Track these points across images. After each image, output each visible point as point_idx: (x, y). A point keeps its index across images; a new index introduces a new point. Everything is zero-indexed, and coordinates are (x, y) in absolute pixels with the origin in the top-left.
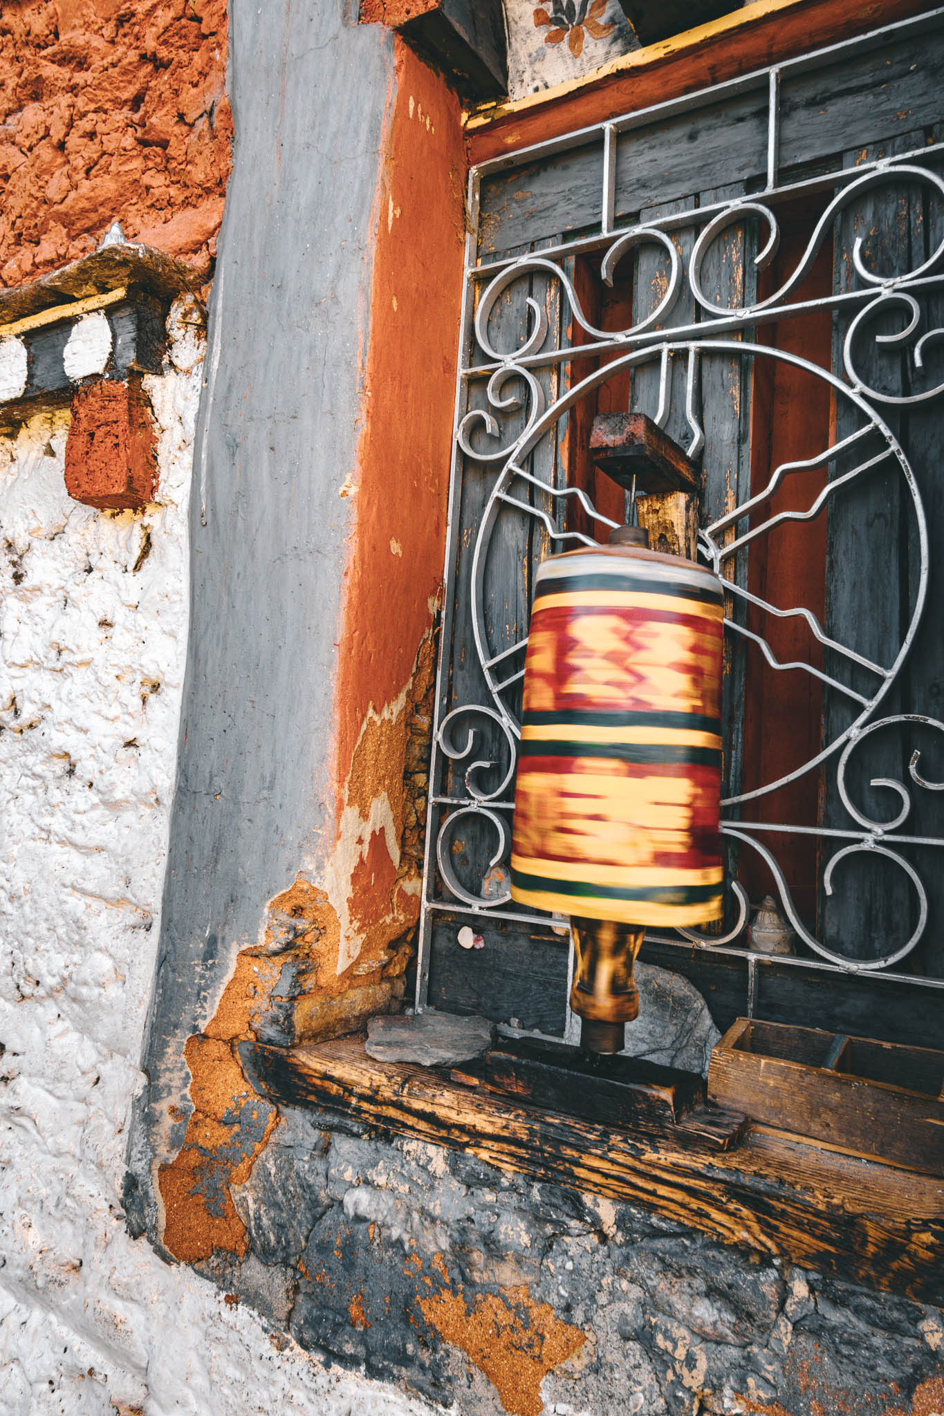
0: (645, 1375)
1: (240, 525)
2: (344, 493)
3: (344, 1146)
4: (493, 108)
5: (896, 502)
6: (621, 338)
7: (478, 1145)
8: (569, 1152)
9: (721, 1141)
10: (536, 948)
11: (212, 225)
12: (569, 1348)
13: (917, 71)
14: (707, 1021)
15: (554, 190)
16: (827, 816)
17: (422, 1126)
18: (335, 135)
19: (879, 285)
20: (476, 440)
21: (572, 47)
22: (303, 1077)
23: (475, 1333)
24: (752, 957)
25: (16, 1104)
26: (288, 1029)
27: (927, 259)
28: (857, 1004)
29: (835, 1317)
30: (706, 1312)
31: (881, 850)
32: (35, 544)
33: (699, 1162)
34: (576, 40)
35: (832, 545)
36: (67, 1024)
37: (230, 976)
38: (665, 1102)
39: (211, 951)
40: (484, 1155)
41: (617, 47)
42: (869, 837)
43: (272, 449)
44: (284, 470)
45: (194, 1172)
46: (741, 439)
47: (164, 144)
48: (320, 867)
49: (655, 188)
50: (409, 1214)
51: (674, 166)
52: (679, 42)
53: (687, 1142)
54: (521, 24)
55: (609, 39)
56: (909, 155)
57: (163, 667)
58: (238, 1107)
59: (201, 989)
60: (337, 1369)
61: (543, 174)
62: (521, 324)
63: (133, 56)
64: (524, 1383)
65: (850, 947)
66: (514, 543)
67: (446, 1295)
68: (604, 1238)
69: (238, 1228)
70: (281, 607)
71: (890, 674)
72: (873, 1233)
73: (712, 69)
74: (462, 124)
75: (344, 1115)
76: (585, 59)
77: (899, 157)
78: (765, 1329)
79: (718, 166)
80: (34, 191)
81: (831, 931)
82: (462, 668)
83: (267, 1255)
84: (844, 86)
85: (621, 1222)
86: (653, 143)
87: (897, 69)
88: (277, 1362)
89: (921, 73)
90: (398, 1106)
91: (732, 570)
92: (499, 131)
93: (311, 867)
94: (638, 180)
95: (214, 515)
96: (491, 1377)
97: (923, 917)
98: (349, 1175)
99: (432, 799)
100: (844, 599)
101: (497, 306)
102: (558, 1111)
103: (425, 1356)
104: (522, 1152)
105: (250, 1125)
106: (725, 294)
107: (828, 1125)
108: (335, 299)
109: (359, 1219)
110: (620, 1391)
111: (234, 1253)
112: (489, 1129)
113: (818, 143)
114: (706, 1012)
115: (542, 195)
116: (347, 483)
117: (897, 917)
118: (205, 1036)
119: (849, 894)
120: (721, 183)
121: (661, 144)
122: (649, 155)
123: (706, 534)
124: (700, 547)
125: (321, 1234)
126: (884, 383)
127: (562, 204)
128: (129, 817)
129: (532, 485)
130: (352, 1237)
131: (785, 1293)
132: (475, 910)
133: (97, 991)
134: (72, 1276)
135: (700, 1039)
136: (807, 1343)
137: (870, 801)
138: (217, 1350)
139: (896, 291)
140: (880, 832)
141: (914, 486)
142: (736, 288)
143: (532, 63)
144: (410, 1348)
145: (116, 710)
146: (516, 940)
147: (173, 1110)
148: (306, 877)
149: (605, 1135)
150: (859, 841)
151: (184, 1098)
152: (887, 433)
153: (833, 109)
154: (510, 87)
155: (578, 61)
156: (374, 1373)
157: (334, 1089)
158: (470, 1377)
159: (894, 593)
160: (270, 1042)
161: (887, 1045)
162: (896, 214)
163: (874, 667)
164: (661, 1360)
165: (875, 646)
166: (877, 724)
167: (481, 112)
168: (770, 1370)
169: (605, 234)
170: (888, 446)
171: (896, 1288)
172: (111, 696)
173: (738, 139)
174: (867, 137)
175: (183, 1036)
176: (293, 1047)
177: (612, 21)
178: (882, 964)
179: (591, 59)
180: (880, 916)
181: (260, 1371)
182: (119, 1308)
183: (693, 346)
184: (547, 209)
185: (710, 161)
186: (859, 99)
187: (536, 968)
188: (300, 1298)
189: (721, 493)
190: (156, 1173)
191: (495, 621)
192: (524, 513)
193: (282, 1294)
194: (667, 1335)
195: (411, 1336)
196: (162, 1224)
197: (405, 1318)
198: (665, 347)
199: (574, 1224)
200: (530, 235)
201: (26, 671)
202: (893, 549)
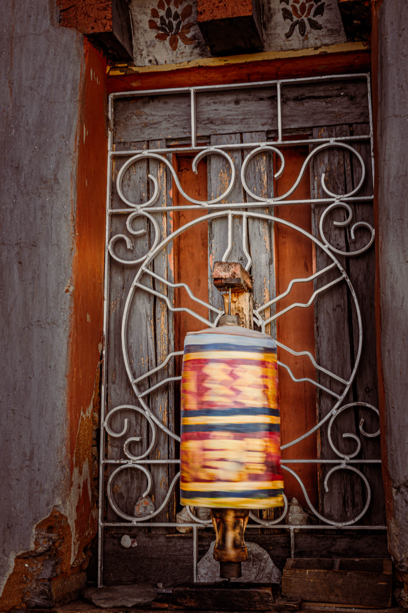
2: (67, 291)
4: (125, 67)
5: (346, 300)
6: (205, 205)
9: (296, 606)
10: (170, 542)
13: (344, 96)
14: (271, 564)
15: (159, 114)
16: (322, 453)
18: (50, 87)
19: (334, 198)
20: (117, 250)
21: (171, 44)
24: (292, 528)
26: (50, 598)
27: (353, 189)
28: (342, 544)
31: (350, 468)
34: (174, 42)
35: (317, 318)
37: (11, 571)
38: (268, 594)
41: (197, 51)
42: (343, 462)
43: (20, 263)
44: (29, 275)
46: (271, 262)
48: (64, 503)
49: (218, 125)
51: (228, 116)
52: (232, 61)
53: (280, 610)
54: (141, 25)
55: (193, 45)
56: (343, 138)
61: (151, 103)
62: (143, 187)
65: (336, 517)
66: (144, 311)
70: (30, 355)
71: (349, 383)
73: (248, 75)
74: (107, 72)
76: (179, 52)
77: (339, 138)
79: (251, 121)
81: (327, 510)
82: (114, 383)
84: (311, 95)
86: (216, 101)
87: (335, 92)
89: (346, 98)
91: (269, 330)
92: (129, 79)
93: (60, 503)
94: (208, 119)
97: (369, 497)
99: (102, 462)
100: (324, 345)
101: (127, 173)
106: (259, 188)
107: (338, 595)
108: (56, 180)
113: (301, 120)
114: (270, 560)
115: (152, 115)
116: (68, 285)
117: (357, 499)
119: (334, 491)
120: (254, 130)
121: (220, 102)
122: (214, 107)
123: (257, 312)
124: (255, 319)
126: (337, 242)
127: (164, 122)
129: (154, 279)
132: (134, 524)
135: (269, 573)
137: (341, 445)
139: (341, 201)
140: (348, 459)
141: (354, 295)
142: (264, 185)
143: (147, 47)
146: (157, 539)
148: (58, 509)
150: (339, 464)
152: (341, 268)
153: (308, 104)
154: (134, 56)
155: (175, 53)
159: (347, 343)
160: (37, 606)
161: (357, 560)
162: (339, 163)
163: (342, 380)
165: (340, 369)
166: (344, 407)
167: (118, 67)
169: (194, 147)
170: (341, 274)
173: (261, 109)
174: (323, 123)
176: (53, 607)
177: (194, 38)
178: (352, 522)
179: (182, 53)
180: (349, 500)
183: (245, 214)
184: (156, 123)
185: (247, 117)
186: (318, 103)
187: (171, 553)
189: (262, 290)
191: (134, 355)
192: (149, 294)
198: (230, 213)
200: (146, 137)
202: (346, 323)
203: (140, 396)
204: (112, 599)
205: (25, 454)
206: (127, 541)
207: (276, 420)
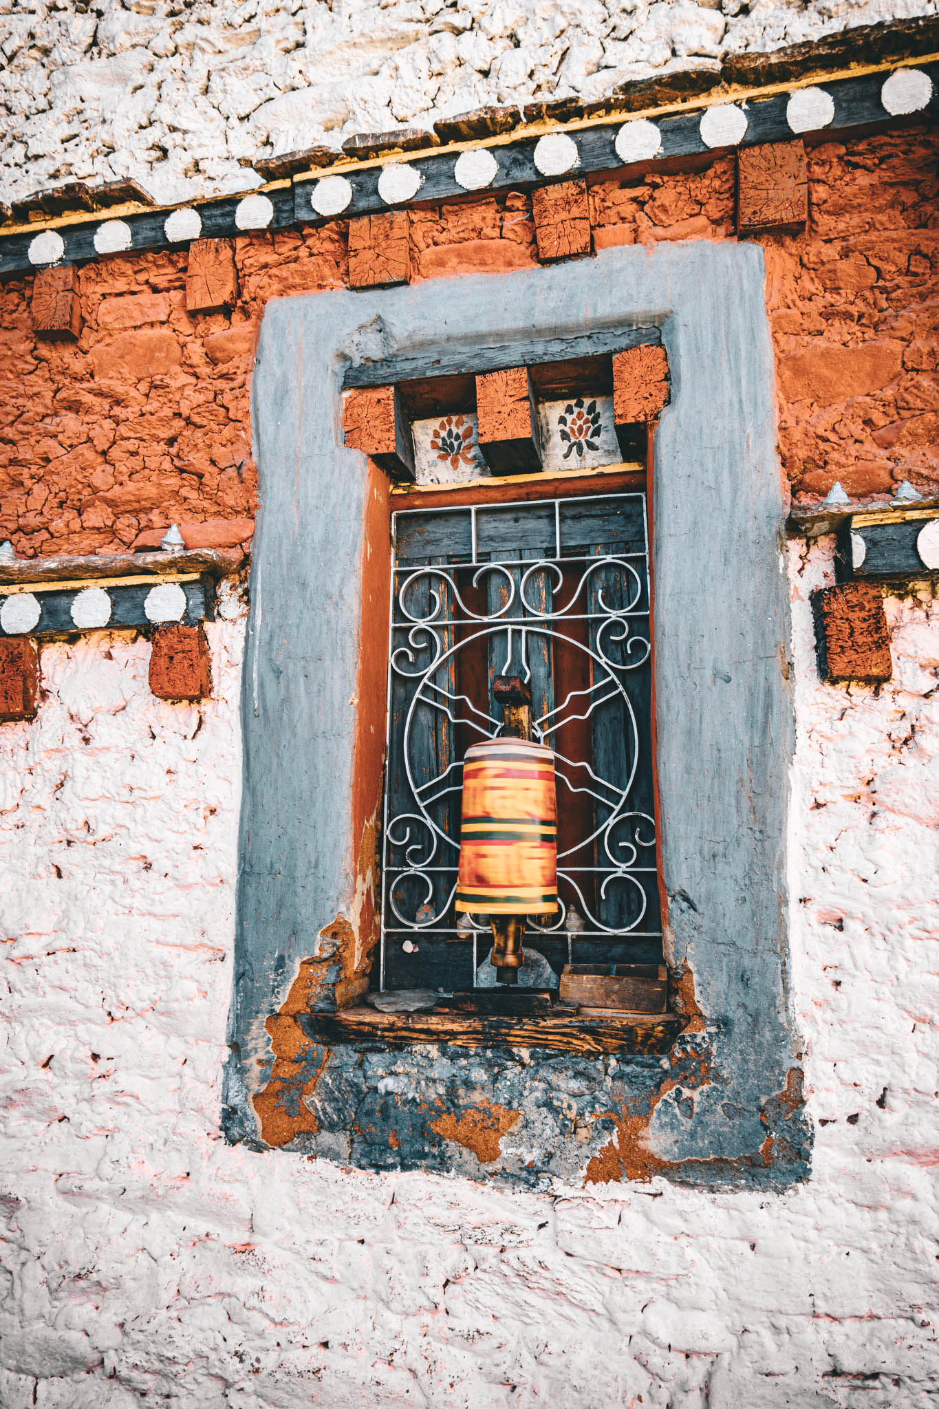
0: (550, 1121)
1: (285, 718)
2: (352, 703)
3: (375, 1058)
4: (407, 486)
5: (622, 713)
6: (486, 619)
7: (456, 1039)
8: (504, 1031)
9: (571, 1011)
10: (451, 947)
11: (245, 536)
12: (512, 1121)
13: (620, 514)
14: (549, 969)
15: (441, 531)
16: (601, 861)
17: (423, 1036)
18: (335, 506)
19: (610, 613)
20: (399, 663)
21: (452, 465)
22: (345, 1026)
23: (462, 1129)
24: (569, 934)
25: (120, 1089)
26: (333, 1003)
27: (629, 605)
28: (618, 950)
29: (628, 1069)
30: (575, 1085)
31: (625, 876)
32: (99, 717)
33: (566, 1021)
34: (455, 463)
35: (594, 730)
36: (155, 1031)
37: (296, 976)
38: (546, 999)
39: (281, 963)
40: (459, 1043)
41: (477, 470)
42: (620, 870)
43: (306, 676)
44: (315, 688)
45: (277, 1095)
46: (549, 675)
47: (201, 476)
48: (348, 909)
49: (498, 542)
50: (419, 1083)
51: (507, 533)
52: (511, 480)
53: (558, 1015)
54: (423, 445)
55: (473, 465)
56: (620, 555)
57: (222, 800)
58: (304, 1051)
59: (274, 987)
60: (383, 1173)
61: (433, 521)
62: (425, 602)
63: (167, 412)
64: (491, 1144)
65: (614, 923)
66: (426, 723)
67: (444, 1116)
68: (523, 1065)
69: (310, 1118)
70: (315, 765)
71: (625, 794)
72: (640, 1032)
73: (528, 494)
74: (390, 491)
75: (375, 1041)
76: (460, 471)
77: (615, 556)
78: (600, 1083)
79: (530, 538)
80: (79, 477)
81: (604, 917)
82: (396, 792)
83: (332, 1127)
84: (587, 513)
85: (532, 1057)
86: (495, 518)
87: (611, 511)
88: (347, 1181)
89: (622, 516)
90: (408, 1029)
91: (548, 742)
92: (411, 497)
93: (344, 909)
94: (489, 536)
95: (265, 709)
96: (471, 1147)
97: (645, 904)
98: (380, 1072)
99: (384, 869)
100: (601, 757)
101: (410, 589)
102: (494, 1015)
103: (435, 1151)
104: (480, 1036)
105: (313, 1060)
106: (538, 603)
108: (341, 597)
109: (388, 1093)
110: (537, 1132)
111: (309, 1133)
112: (461, 1029)
113: (578, 538)
114: (548, 965)
115: (434, 532)
116: (353, 697)
117: (632, 906)
118: (279, 1015)
119: (612, 898)
120: (533, 547)
121: (500, 520)
122: (494, 524)
123: (535, 724)
124: (533, 731)
125: (367, 1107)
126: (615, 658)
127: (446, 539)
128: (197, 892)
129: (435, 691)
130: (386, 1103)
131: (606, 1066)
132: (416, 929)
133: (186, 1003)
134: (185, 1182)
135: (546, 979)
136: (618, 1084)
137: (618, 853)
138: (302, 1190)
139: (617, 617)
140: (624, 867)
141: (630, 707)
142: (543, 601)
143: (429, 467)
144: (426, 1149)
145: (184, 827)
146: (439, 944)
147: (260, 1062)
148: (342, 915)
149: (520, 1021)
150: (615, 872)
151: (268, 1052)
152: (618, 682)
153: (585, 522)
154: (417, 475)
155: (456, 473)
156: (405, 1168)
157: (366, 1029)
158: (461, 1153)
159: (625, 757)
160: (321, 1011)
161: (632, 966)
162: (615, 580)
163: (618, 791)
164: (555, 1111)
165: (617, 780)
166: (620, 817)
167: (401, 486)
168: (604, 1099)
169: (474, 564)
170: (617, 687)
171: (650, 1052)
172: (181, 818)
173: (540, 526)
174: (600, 540)
175: (264, 1017)
176: (337, 1011)
177: (475, 458)
178: (628, 929)
179: (463, 472)
180: (624, 908)
181: (335, 1189)
182: (227, 1188)
183: (524, 629)
184: (437, 540)
185: (526, 534)
186: (595, 521)
187: (451, 959)
188: (355, 1145)
189: (540, 702)
190: (251, 1100)
191: (416, 766)
192: (431, 706)
193: (345, 1145)
194: (558, 1099)
195: (427, 1143)
196: (260, 1127)
197: (422, 1135)
198: (510, 627)
199: (509, 1063)
200: (428, 553)
201: (98, 803)
202: (622, 735)
203: (422, 805)
204: (394, 1003)
205: (310, 862)
206: (408, 947)
207: (551, 831)
